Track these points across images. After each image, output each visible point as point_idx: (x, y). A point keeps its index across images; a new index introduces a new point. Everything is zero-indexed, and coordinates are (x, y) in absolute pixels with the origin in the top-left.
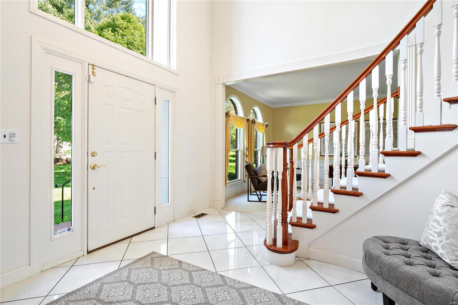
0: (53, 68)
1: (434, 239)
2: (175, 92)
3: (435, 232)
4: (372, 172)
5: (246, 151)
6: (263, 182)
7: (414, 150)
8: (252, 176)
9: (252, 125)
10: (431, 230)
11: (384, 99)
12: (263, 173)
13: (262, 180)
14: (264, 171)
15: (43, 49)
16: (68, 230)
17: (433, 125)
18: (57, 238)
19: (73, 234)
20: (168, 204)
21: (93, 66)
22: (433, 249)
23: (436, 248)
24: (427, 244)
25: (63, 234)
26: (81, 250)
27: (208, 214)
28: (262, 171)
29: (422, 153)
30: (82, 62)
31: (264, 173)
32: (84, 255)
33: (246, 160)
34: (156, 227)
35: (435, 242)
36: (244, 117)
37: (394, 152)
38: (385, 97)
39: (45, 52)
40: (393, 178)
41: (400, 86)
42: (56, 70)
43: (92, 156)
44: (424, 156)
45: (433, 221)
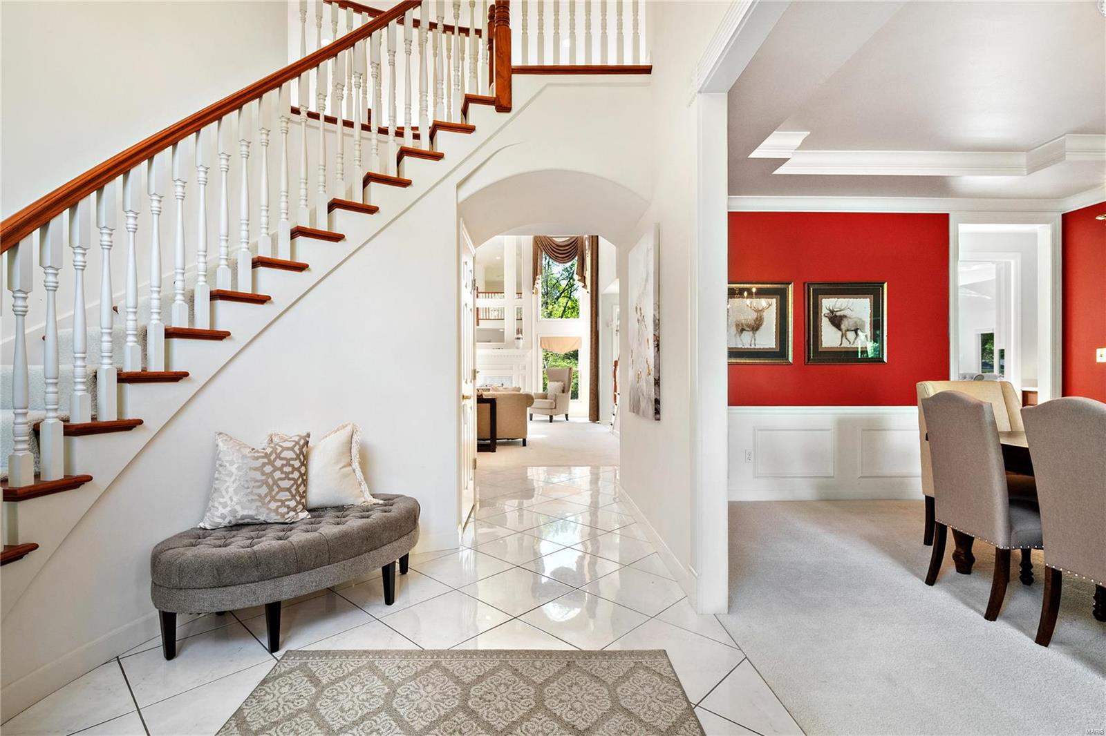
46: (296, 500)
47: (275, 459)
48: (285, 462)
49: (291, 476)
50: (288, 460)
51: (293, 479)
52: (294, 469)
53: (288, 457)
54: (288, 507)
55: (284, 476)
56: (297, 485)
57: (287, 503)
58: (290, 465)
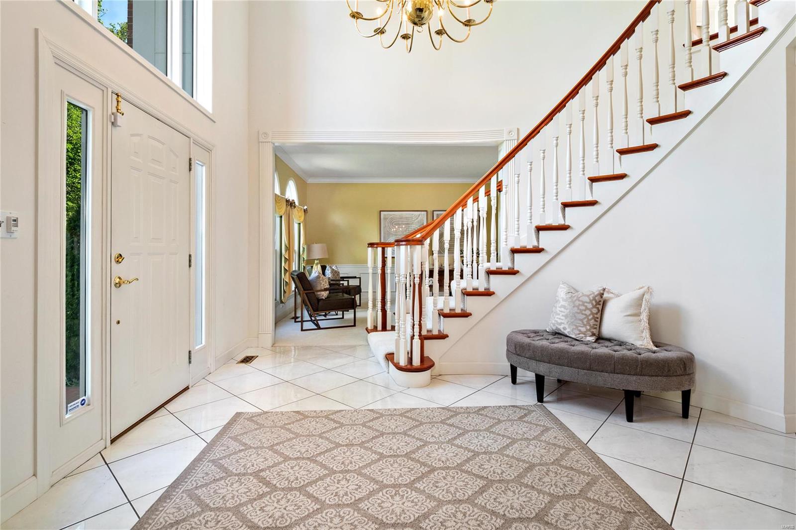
0: (65, 95)
1: (563, 321)
2: (211, 151)
3: (563, 316)
4: (503, 269)
5: (286, 251)
6: (322, 299)
7: (538, 247)
8: (308, 290)
9: (290, 209)
10: (559, 315)
11: (488, 192)
12: (322, 285)
13: (321, 295)
14: (323, 282)
15: (54, 56)
16: (82, 403)
17: (553, 225)
18: (70, 419)
19: (90, 410)
20: (201, 345)
21: (118, 96)
22: (562, 330)
23: (565, 328)
24: (557, 328)
25: (77, 411)
26: (102, 439)
27: (258, 356)
28: (321, 282)
29: (545, 250)
30: (102, 88)
31: (324, 285)
32: (105, 448)
33: (284, 268)
34: (190, 387)
35: (564, 323)
36: (280, 195)
37: (522, 248)
38: (489, 190)
39: (55, 63)
40: (522, 274)
41: (502, 180)
42: (69, 98)
43: (116, 261)
44: (547, 252)
45: (560, 307)
46: (586, 328)
47: (576, 300)
48: (581, 303)
49: (583, 312)
50: (584, 302)
51: (585, 315)
52: (587, 308)
53: (584, 301)
54: (580, 331)
55: (579, 311)
56: (588, 319)
57: (579, 328)
58: (584, 306)
